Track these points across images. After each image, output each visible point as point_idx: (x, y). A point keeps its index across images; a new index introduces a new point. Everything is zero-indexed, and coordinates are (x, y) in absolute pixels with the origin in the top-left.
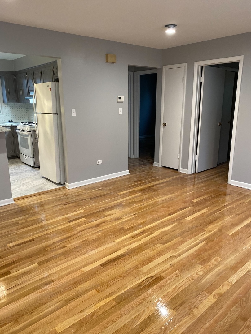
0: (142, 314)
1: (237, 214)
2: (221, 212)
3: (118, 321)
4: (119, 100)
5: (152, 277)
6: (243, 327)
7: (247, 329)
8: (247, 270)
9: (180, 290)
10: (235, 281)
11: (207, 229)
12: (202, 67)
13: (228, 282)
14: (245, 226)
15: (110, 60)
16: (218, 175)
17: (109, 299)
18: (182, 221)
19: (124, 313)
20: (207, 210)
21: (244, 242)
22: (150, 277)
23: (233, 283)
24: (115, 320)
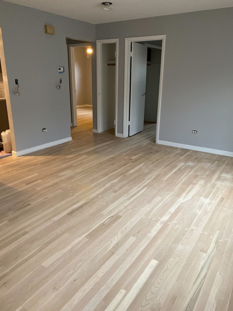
0: (111, 243)
1: (166, 165)
2: (154, 165)
3: (93, 251)
4: (60, 71)
5: (112, 217)
6: (183, 239)
7: (186, 240)
8: (180, 203)
9: (136, 222)
10: (173, 211)
11: (146, 178)
12: (131, 43)
13: (169, 212)
14: (174, 173)
15: (49, 31)
16: (147, 137)
17: (81, 237)
18: (126, 174)
19: (97, 245)
20: (143, 164)
21: (175, 185)
22: (111, 217)
23: (172, 212)
24: (90, 250)
